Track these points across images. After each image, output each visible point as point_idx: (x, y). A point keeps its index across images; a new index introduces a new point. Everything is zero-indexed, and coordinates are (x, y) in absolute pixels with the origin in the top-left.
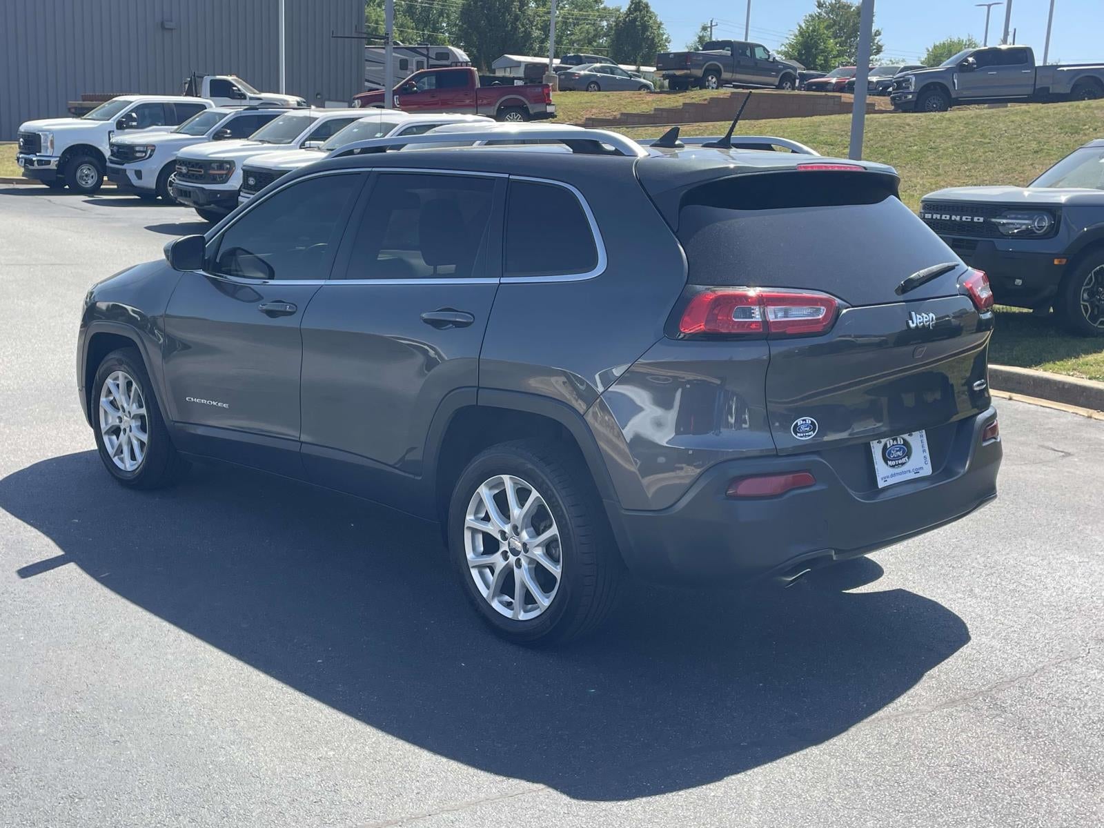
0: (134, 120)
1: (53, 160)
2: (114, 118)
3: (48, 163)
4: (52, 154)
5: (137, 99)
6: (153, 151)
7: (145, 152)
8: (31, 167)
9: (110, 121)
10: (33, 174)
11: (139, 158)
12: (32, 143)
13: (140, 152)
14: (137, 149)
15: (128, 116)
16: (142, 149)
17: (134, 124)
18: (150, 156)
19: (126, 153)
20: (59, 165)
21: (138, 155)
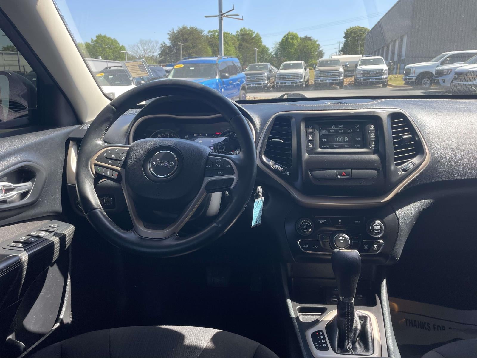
0: (448, 60)
1: (414, 78)
2: (440, 61)
3: (412, 79)
4: (414, 76)
5: (450, 53)
6: (451, 72)
7: (448, 72)
8: (406, 81)
9: (438, 62)
10: (407, 83)
11: (445, 74)
12: (408, 72)
13: (445, 72)
14: (445, 71)
15: (446, 60)
16: (446, 71)
17: (448, 62)
18: (450, 73)
19: (440, 73)
20: (416, 79)
21: (445, 73)
